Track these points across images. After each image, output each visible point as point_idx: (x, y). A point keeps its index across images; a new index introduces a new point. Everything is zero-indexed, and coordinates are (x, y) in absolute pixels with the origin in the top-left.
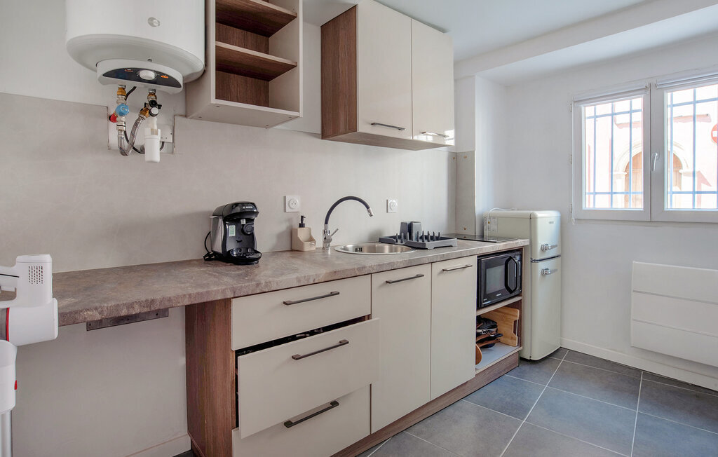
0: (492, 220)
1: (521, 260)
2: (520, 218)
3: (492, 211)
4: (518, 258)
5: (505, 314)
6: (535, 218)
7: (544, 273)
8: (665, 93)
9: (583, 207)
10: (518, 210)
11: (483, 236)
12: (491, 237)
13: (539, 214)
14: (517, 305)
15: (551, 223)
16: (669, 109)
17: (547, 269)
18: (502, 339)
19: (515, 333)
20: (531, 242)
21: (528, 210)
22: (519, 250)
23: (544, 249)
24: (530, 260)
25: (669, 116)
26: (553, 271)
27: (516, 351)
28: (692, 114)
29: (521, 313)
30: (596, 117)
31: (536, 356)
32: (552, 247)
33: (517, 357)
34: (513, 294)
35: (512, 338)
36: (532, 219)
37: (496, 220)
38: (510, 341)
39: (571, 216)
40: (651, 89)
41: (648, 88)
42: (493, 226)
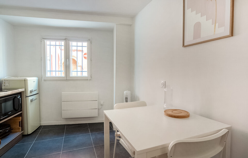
0: (6, 82)
1: (21, 97)
2: (21, 81)
3: (6, 78)
4: (19, 96)
5: (14, 120)
6: (27, 80)
7: (32, 101)
8: (70, 42)
9: (46, 75)
10: (20, 77)
11: (2, 89)
12: (6, 89)
13: (28, 79)
14: (21, 115)
15: (34, 82)
16: (71, 47)
17: (33, 99)
18: (13, 131)
19: (19, 126)
20: (25, 89)
21: (24, 77)
22: (20, 93)
23: (31, 92)
24: (25, 96)
25: (71, 49)
26: (35, 100)
27: (20, 134)
28: (76, 49)
29: (22, 118)
30: (50, 45)
31: (30, 133)
32: (35, 91)
33: (21, 136)
34: (18, 111)
35: (18, 129)
36: (25, 81)
37: (8, 82)
38: (17, 130)
39: (42, 79)
40: (66, 40)
41: (65, 39)
42: (7, 84)
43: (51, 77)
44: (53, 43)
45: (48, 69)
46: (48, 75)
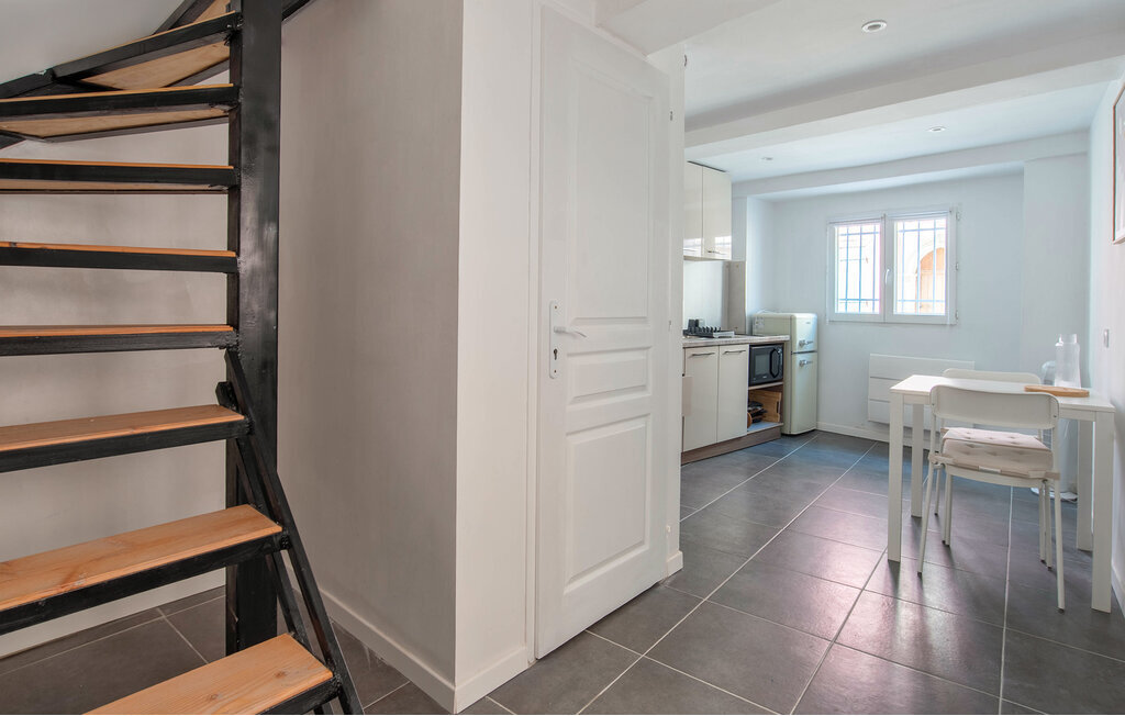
0: (760, 320)
1: (783, 352)
2: (784, 319)
3: (760, 313)
4: (780, 350)
6: (795, 318)
7: (801, 364)
8: (896, 223)
9: (835, 310)
10: (781, 312)
11: (752, 332)
12: (758, 332)
13: (797, 315)
14: (780, 389)
15: (808, 323)
17: (804, 361)
19: (778, 411)
20: (791, 338)
21: (790, 312)
22: (782, 344)
23: (802, 344)
24: (790, 352)
26: (808, 363)
27: (777, 426)
29: (782, 395)
30: (847, 235)
31: (795, 432)
32: (809, 343)
33: (779, 432)
34: (776, 378)
35: (776, 415)
36: (792, 320)
37: (763, 320)
38: (773, 418)
39: (825, 318)
40: (887, 221)
41: (884, 218)
42: (761, 326)
43: (847, 315)
44: (855, 229)
45: (841, 293)
46: (840, 308)
